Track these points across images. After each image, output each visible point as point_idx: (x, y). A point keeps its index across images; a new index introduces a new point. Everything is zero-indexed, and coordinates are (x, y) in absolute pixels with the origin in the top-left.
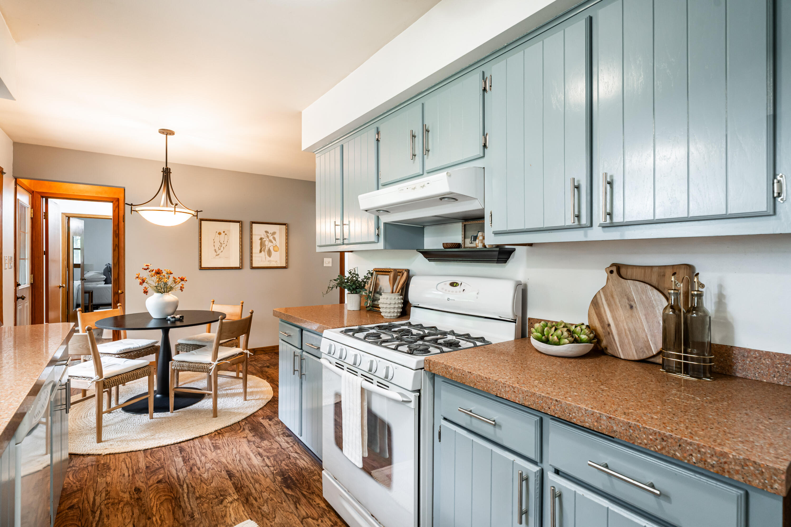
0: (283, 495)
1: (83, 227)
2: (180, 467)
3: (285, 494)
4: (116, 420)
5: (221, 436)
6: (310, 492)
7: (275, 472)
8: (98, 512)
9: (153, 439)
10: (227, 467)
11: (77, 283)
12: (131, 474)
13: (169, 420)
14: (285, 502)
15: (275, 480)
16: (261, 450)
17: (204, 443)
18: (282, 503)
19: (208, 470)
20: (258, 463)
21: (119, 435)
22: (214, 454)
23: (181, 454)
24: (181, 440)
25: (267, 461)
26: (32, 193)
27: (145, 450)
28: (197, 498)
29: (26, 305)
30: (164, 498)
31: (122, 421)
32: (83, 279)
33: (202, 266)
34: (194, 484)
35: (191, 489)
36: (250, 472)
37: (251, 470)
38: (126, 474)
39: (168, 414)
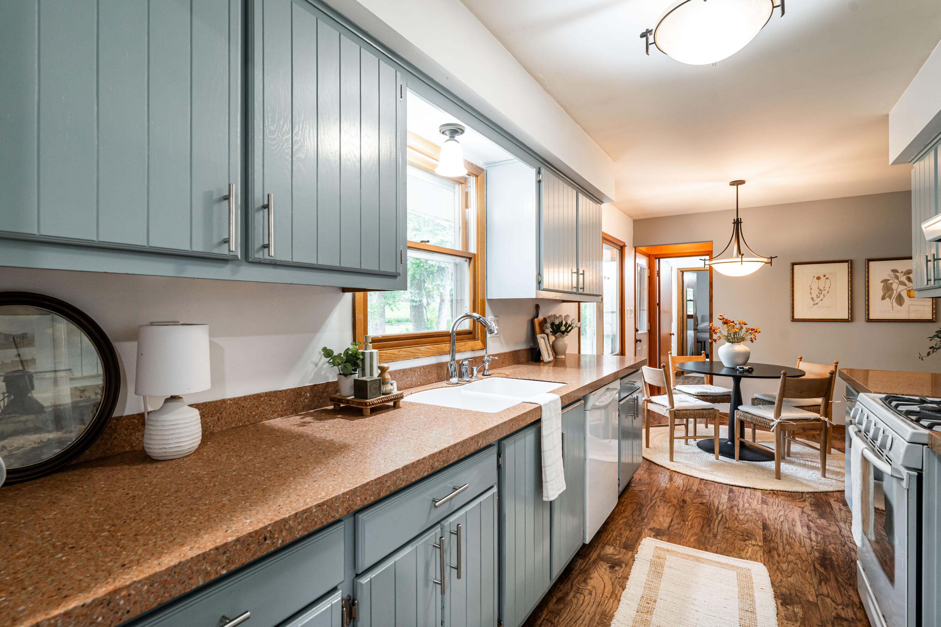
0: (812, 567)
1: (696, 280)
2: (723, 502)
3: (815, 568)
4: (689, 451)
5: (774, 496)
6: (848, 582)
7: (815, 547)
8: (654, 501)
9: (711, 474)
10: (766, 521)
11: (690, 333)
12: (684, 489)
13: (732, 465)
14: (809, 573)
15: (811, 553)
16: (811, 524)
17: (755, 495)
18: (805, 572)
19: (746, 515)
20: (801, 532)
21: (687, 462)
22: (759, 506)
23: (729, 493)
24: (734, 484)
25: (813, 536)
26: (649, 256)
27: (701, 479)
28: (725, 528)
29: (644, 347)
30: (700, 515)
31: (694, 453)
32: (695, 330)
33: (795, 318)
34: (728, 518)
35: (724, 519)
36: (787, 535)
37: (790, 533)
38: (681, 489)
39: (734, 461)
